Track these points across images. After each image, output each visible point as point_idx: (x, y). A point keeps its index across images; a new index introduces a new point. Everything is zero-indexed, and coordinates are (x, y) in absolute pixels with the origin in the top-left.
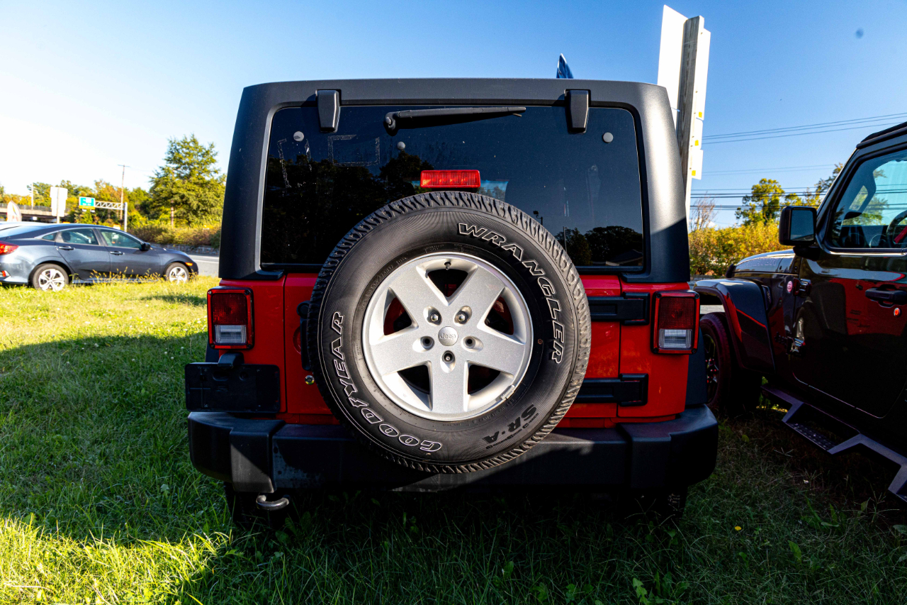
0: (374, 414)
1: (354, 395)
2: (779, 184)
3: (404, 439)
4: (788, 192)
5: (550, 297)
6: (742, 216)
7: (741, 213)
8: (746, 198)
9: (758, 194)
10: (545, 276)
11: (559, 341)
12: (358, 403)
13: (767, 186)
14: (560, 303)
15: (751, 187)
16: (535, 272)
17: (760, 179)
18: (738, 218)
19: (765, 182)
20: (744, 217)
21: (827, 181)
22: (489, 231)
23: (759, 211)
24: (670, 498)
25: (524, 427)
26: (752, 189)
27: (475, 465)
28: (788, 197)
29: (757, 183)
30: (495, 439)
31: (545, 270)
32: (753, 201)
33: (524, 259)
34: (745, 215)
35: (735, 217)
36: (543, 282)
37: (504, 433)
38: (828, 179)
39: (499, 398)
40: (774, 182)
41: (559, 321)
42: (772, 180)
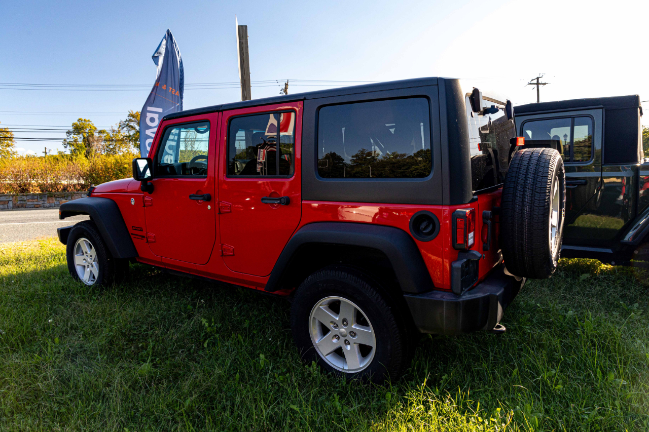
2: (93, 123)
4: (99, 129)
6: (68, 146)
7: (66, 143)
8: (69, 133)
9: (78, 129)
13: (83, 124)
15: (71, 125)
17: (78, 119)
18: (65, 147)
19: (82, 120)
20: (70, 147)
21: (125, 122)
23: (80, 142)
26: (73, 126)
28: (100, 132)
29: (76, 121)
32: (74, 134)
34: (70, 144)
35: (63, 146)
38: (125, 120)
40: (89, 121)
42: (87, 119)
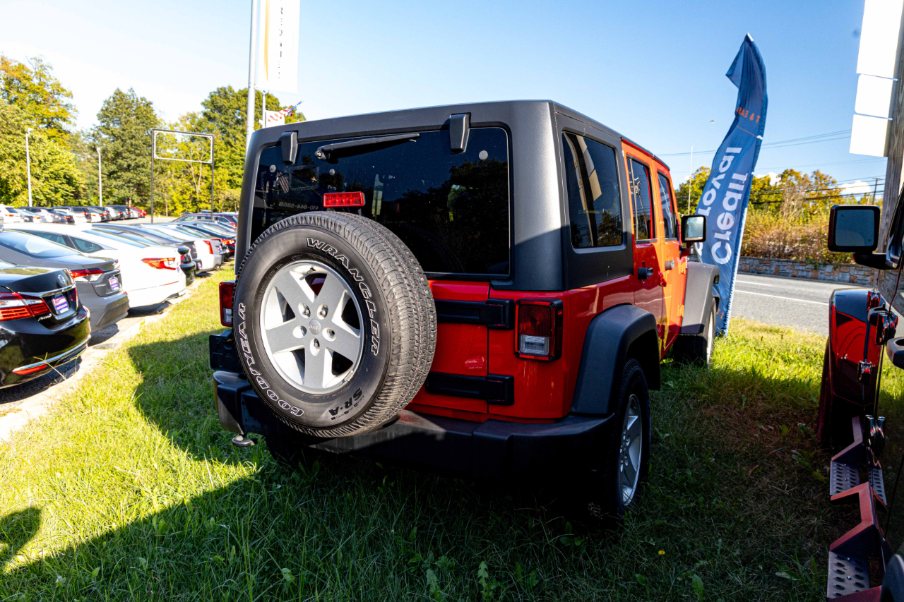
0: (264, 382)
1: (252, 366)
3: (282, 403)
5: (368, 299)
10: (364, 282)
11: (375, 336)
12: (254, 372)
14: (376, 305)
16: (358, 278)
22: (326, 244)
24: (590, 507)
25: (355, 406)
27: (328, 431)
30: (336, 413)
31: (364, 277)
33: (350, 267)
36: (363, 287)
37: (342, 408)
39: (343, 381)
41: (375, 321)
